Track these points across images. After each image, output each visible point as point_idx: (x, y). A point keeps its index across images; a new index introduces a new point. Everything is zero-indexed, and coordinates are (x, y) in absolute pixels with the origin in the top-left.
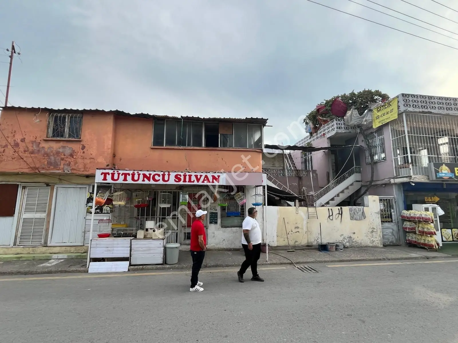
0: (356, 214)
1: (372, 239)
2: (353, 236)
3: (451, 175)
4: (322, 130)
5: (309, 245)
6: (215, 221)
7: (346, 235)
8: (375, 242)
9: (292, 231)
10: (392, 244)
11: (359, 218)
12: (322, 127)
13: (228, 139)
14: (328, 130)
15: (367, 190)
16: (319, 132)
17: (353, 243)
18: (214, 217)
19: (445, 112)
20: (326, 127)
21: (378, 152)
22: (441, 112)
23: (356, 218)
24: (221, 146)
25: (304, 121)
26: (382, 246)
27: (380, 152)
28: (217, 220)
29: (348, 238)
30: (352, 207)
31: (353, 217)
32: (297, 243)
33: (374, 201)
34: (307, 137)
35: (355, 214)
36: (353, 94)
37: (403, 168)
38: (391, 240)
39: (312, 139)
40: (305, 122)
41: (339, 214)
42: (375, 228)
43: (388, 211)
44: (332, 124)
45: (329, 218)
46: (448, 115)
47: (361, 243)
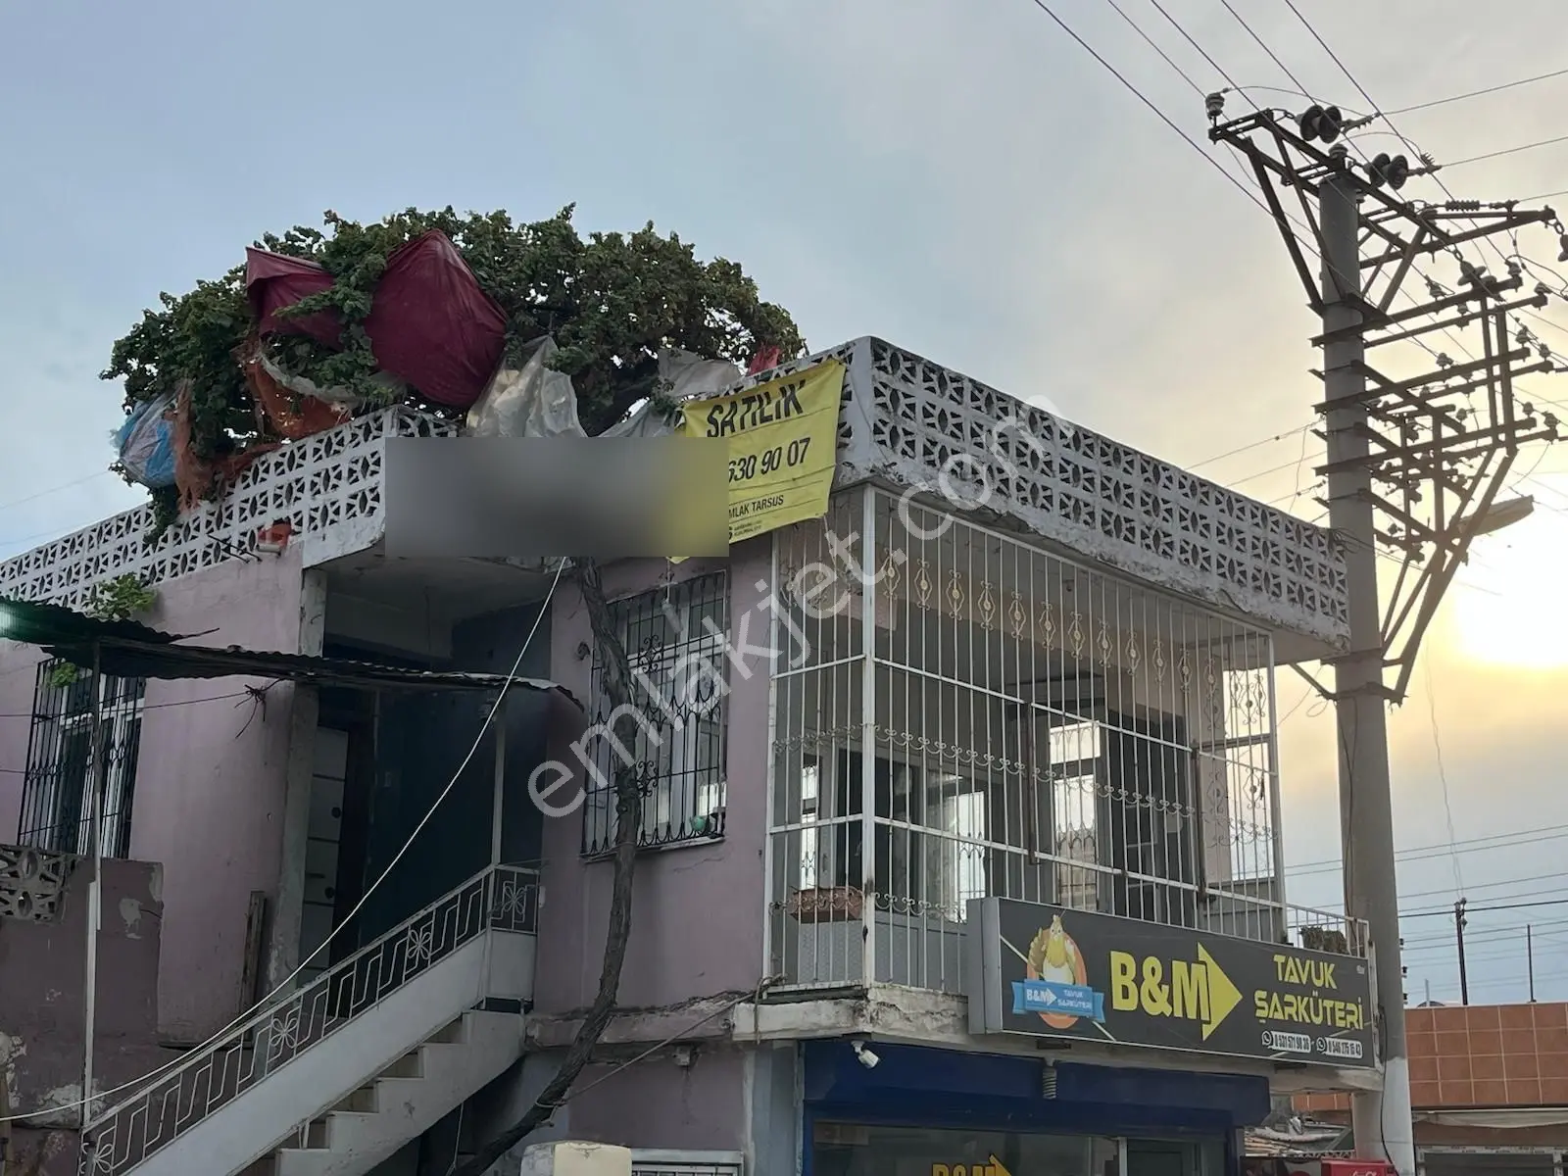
3: (1085, 1003)
4: (272, 482)
12: (273, 458)
14: (320, 501)
15: (555, 1094)
16: (240, 494)
19: (1092, 541)
20: (308, 470)
21: (677, 768)
22: (1072, 533)
25: (119, 365)
27: (691, 767)
34: (127, 521)
36: (556, 234)
37: (824, 917)
39: (168, 552)
40: (125, 377)
44: (365, 450)
46: (1107, 565)
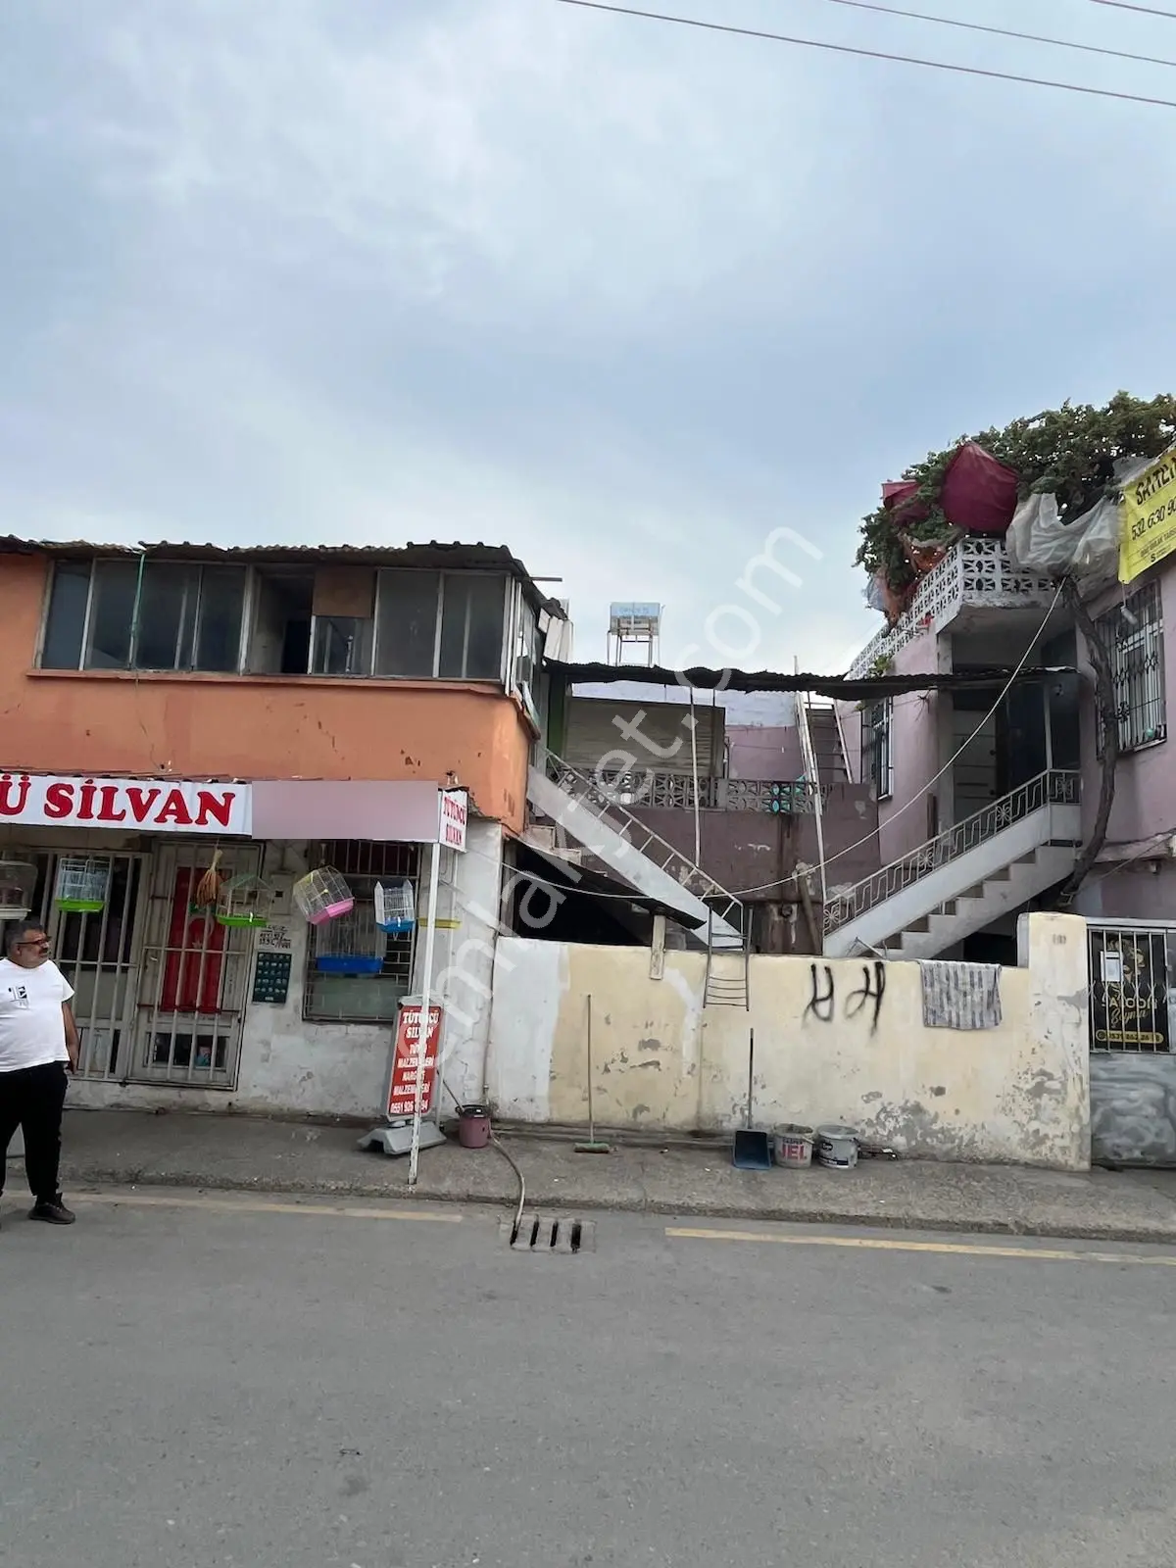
0: (954, 999)
1: (1035, 1125)
2: (931, 1104)
5: (707, 1127)
6: (277, 991)
7: (895, 1098)
8: (1049, 1143)
9: (624, 1060)
10: (1153, 1158)
11: (970, 1017)
13: (351, 638)
15: (1071, 889)
17: (928, 1140)
18: (273, 973)
23: (954, 1020)
24: (319, 668)
26: (1085, 1165)
28: (286, 988)
29: (904, 1110)
30: (938, 966)
31: (938, 1013)
32: (643, 1117)
33: (1062, 939)
35: (949, 999)
38: (1150, 1139)
41: (867, 992)
42: (1058, 1074)
43: (1144, 994)
45: (811, 1009)
47: (972, 1141)
